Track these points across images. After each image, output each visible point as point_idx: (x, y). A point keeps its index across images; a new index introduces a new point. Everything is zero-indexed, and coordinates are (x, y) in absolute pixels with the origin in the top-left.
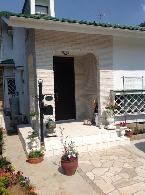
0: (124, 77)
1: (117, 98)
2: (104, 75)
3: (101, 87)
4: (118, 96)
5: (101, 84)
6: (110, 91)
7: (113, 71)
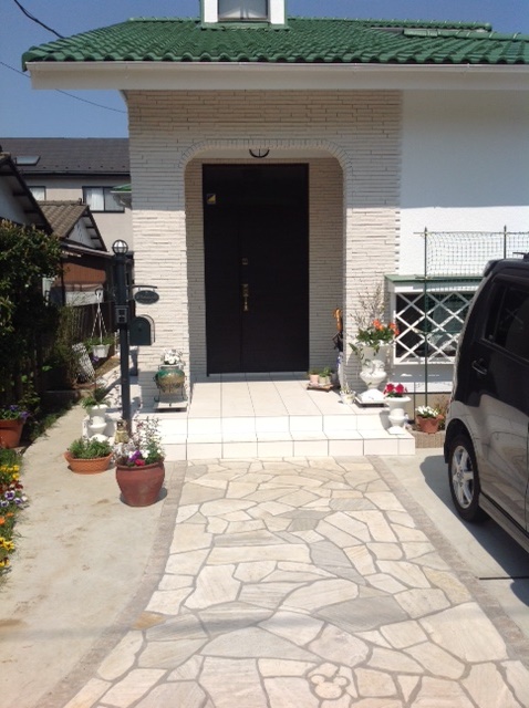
0: (429, 230)
1: (406, 304)
2: (360, 223)
3: (349, 266)
4: (411, 296)
5: (349, 256)
6: (383, 278)
7: (397, 210)
